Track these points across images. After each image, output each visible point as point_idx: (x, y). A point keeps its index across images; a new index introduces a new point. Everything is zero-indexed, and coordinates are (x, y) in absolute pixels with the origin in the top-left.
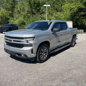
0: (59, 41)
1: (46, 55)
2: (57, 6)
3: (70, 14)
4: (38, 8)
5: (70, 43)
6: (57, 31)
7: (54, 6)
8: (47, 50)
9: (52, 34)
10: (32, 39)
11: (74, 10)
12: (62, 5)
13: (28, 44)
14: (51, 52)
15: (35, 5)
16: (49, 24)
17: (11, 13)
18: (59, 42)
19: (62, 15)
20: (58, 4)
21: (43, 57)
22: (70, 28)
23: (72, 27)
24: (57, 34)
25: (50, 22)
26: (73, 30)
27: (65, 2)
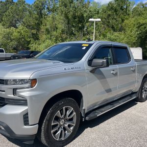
0: (107, 88)
1: (69, 126)
2: (114, 21)
3: (138, 34)
4: (80, 25)
5: (136, 93)
6: (102, 66)
7: (109, 22)
8: (74, 113)
9: (91, 72)
10: (27, 85)
11: (145, 28)
12: (123, 20)
13: (16, 97)
14: (87, 118)
15: (77, 20)
16: (84, 48)
17: (35, 32)
18: (109, 91)
19: (122, 36)
20: (115, 19)
21: (59, 132)
22: (136, 60)
23: (141, 58)
24: (103, 72)
25: (87, 45)
26: (143, 65)
27: (129, 15)
